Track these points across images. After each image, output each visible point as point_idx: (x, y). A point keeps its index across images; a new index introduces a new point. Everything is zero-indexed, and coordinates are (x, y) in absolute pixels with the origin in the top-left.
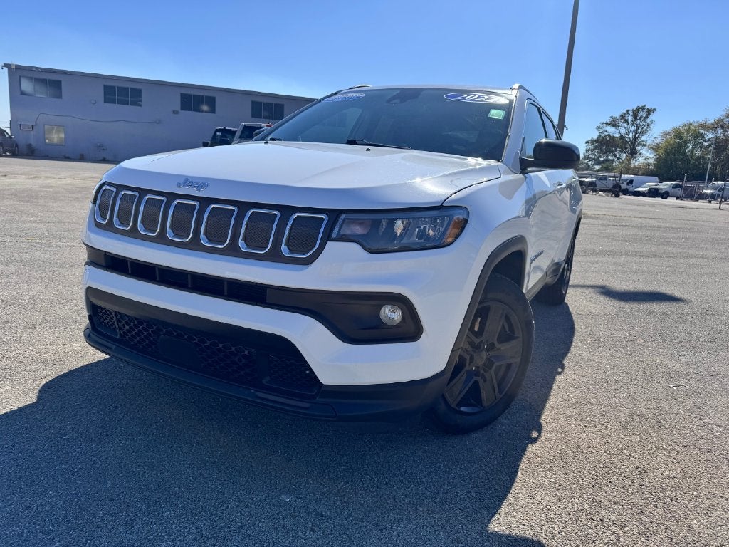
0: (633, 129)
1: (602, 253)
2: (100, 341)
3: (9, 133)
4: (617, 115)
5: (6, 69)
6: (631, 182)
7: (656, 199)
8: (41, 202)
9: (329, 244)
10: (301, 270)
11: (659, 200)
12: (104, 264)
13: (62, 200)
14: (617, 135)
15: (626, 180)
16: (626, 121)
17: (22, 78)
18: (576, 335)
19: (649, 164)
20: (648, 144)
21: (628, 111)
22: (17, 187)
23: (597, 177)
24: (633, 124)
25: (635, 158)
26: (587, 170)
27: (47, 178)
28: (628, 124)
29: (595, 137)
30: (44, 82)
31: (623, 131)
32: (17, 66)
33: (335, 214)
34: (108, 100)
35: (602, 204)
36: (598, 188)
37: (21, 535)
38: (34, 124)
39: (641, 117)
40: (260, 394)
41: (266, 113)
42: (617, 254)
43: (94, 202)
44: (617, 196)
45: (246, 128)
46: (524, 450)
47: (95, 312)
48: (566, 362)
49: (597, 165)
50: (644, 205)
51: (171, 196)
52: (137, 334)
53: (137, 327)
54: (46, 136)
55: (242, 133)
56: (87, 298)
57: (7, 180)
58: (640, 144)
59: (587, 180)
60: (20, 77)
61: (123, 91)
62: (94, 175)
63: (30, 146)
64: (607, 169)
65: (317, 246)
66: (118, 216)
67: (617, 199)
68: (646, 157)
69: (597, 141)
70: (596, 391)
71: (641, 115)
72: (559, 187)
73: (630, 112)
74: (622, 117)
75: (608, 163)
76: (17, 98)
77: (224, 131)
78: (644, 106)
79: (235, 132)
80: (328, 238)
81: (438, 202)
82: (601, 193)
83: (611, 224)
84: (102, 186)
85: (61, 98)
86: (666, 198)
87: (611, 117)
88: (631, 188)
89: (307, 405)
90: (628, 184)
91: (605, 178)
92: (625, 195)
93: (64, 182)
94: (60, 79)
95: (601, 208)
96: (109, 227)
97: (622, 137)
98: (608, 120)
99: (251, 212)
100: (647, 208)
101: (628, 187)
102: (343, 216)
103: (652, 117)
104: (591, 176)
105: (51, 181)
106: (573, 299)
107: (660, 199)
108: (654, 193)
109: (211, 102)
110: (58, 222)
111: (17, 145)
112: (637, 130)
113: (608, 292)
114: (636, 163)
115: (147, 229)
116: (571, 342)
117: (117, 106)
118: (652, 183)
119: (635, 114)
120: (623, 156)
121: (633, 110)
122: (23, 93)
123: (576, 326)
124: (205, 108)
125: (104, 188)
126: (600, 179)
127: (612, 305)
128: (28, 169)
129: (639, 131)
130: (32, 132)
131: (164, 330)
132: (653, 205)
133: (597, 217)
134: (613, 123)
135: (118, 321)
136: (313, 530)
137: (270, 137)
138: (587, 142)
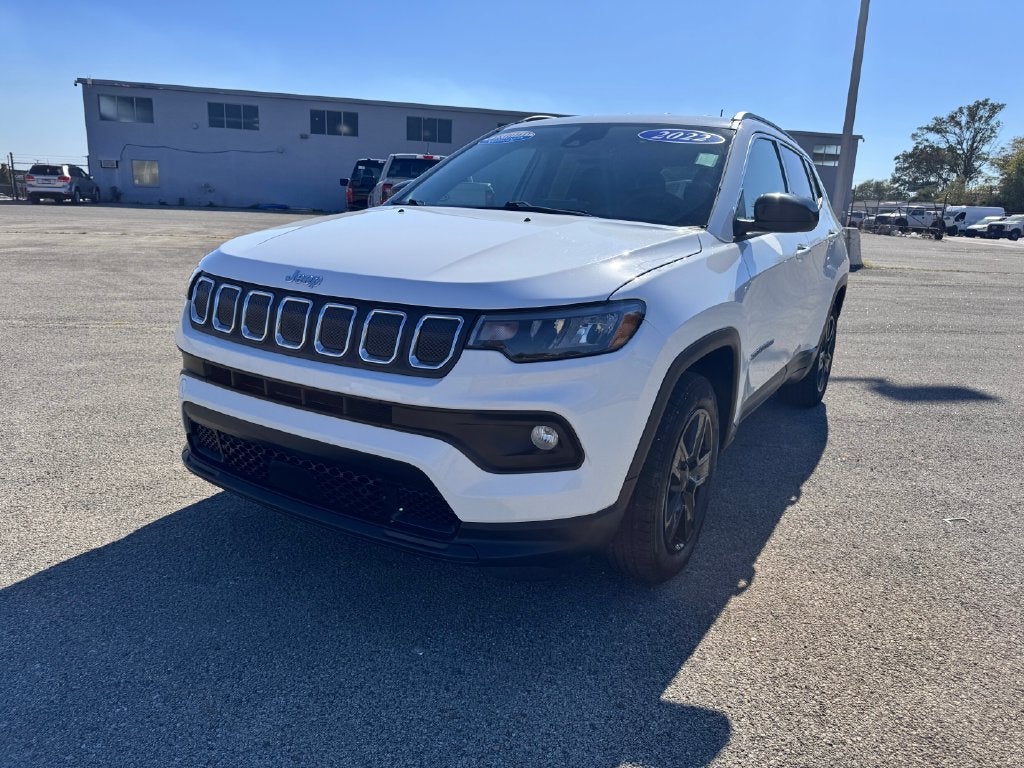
0: (968, 135)
1: (894, 329)
2: (201, 465)
3: (87, 172)
4: (945, 116)
5: (80, 85)
6: (962, 215)
7: (1001, 240)
8: (131, 270)
9: (466, 353)
10: (433, 384)
11: (1004, 242)
12: (202, 374)
13: (156, 267)
14: (943, 146)
15: (952, 214)
16: (958, 124)
17: (101, 98)
18: (828, 448)
19: (992, 188)
20: (991, 157)
21: (961, 110)
22: (99, 249)
23: (908, 211)
24: (968, 129)
25: (971, 179)
26: (894, 200)
27: (138, 235)
28: (961, 129)
29: (910, 150)
30: (128, 101)
31: (953, 139)
32: (93, 81)
33: (471, 316)
34: (215, 122)
35: (914, 252)
36: (910, 226)
37: (117, 685)
38: (119, 159)
39: (981, 118)
40: (388, 533)
41: (427, 134)
42: (916, 329)
43: (190, 297)
44: (939, 238)
45: (395, 161)
46: (726, 601)
47: (194, 431)
48: (804, 488)
49: (913, 190)
50: (980, 250)
51: (280, 293)
52: (246, 458)
53: (244, 451)
54: (135, 173)
55: (391, 168)
56: (184, 414)
57: (88, 240)
58: (979, 158)
59: (893, 215)
60: (98, 96)
61: (233, 110)
62: (197, 229)
63: (114, 189)
64: (925, 198)
65: (450, 356)
66: (218, 316)
67: (938, 243)
68: (989, 176)
69: (911, 155)
70: (839, 526)
71: (981, 114)
72: (800, 252)
73: (965, 111)
74: (952, 118)
75: (927, 188)
76: (96, 124)
77: (368, 163)
78: (987, 100)
79: (382, 165)
80: (463, 345)
81: (604, 296)
82: (914, 234)
83: (919, 283)
84: (199, 275)
85: (152, 121)
86: (1016, 240)
87: (936, 119)
88: (961, 225)
89: (443, 546)
90: (957, 220)
91: (920, 212)
92: (953, 235)
93: (160, 240)
94: (149, 96)
95: (910, 257)
96: (207, 329)
97: (951, 149)
98: (931, 124)
99: (373, 313)
100: (983, 256)
101: (956, 223)
102: (483, 317)
103: (999, 116)
104: (899, 209)
105: (142, 240)
106: (834, 398)
107: (1006, 241)
108: (996, 232)
109: (352, 120)
110: (153, 299)
111: (98, 189)
112: (974, 137)
113: (884, 388)
114: (972, 186)
115: (252, 333)
116: (818, 458)
117: (225, 130)
118: (994, 218)
119: (973, 113)
120: (954, 177)
121: (969, 108)
122: (103, 118)
123: (830, 436)
124: (344, 129)
125: (200, 280)
126: (913, 214)
127: (890, 407)
128: (113, 222)
129: (978, 138)
130: (116, 170)
131: (276, 455)
132: (991, 250)
133: (901, 273)
134: (938, 128)
135: (222, 442)
136: (447, 689)
137: (410, 197)
138: (897, 158)
